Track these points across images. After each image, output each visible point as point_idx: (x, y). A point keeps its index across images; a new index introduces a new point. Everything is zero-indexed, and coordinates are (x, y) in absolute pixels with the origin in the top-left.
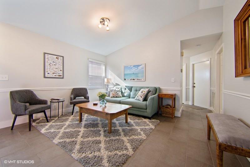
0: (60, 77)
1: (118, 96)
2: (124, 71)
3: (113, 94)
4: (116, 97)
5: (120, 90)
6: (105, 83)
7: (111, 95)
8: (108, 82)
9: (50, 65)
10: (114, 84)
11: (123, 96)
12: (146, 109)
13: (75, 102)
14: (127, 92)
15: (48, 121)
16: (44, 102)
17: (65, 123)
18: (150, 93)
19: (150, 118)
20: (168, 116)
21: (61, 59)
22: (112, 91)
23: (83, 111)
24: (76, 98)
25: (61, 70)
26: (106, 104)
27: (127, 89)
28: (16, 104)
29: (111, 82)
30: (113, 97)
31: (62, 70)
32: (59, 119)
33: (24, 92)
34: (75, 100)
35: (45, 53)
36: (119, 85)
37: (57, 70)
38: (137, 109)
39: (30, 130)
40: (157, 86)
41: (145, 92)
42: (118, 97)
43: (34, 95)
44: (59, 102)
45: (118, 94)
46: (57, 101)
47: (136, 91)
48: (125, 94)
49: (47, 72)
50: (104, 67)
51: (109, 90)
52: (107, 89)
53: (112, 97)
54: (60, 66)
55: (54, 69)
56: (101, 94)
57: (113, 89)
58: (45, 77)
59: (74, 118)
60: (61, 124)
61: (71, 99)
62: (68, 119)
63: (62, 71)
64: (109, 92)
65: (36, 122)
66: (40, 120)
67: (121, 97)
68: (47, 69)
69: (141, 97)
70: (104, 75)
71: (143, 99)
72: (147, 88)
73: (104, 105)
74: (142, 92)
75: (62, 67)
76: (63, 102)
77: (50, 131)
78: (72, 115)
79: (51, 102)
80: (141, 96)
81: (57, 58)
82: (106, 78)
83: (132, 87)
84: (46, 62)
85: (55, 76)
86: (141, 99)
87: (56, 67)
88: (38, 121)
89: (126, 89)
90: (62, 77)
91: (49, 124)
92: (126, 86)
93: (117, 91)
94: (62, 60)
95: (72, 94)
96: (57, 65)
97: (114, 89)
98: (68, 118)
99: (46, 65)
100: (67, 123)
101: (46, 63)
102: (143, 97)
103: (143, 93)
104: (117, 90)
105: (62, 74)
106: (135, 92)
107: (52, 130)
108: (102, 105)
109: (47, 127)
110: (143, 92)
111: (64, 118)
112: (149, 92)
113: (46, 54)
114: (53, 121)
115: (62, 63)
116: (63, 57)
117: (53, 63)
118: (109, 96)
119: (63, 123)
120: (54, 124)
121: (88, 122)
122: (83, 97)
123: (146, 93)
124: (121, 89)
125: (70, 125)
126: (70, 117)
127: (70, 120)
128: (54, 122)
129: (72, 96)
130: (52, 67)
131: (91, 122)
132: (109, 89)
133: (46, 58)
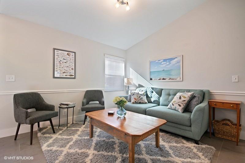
0: (71, 77)
1: (141, 102)
2: (150, 68)
3: (135, 99)
4: (140, 103)
5: (145, 94)
6: (125, 84)
7: (133, 100)
8: (129, 83)
9: (60, 63)
10: (136, 86)
11: (150, 102)
12: (190, 126)
13: (87, 108)
14: (154, 97)
15: (54, 132)
16: (51, 108)
17: (72, 137)
18: (195, 100)
19: (196, 142)
20: (227, 138)
21: (72, 56)
22: (134, 94)
23: (95, 123)
24: (90, 103)
25: (72, 69)
26: (125, 114)
27: (154, 92)
28: (18, 110)
29: (132, 83)
30: (136, 103)
31: (74, 68)
32: (68, 130)
33: (30, 94)
34: (87, 106)
35: (54, 49)
36: (142, 86)
37: (67, 69)
38: (174, 125)
39: (31, 144)
40: (204, 88)
41: (185, 97)
42: (143, 103)
43: (40, 99)
44: (68, 108)
45: (142, 98)
46: (66, 106)
47: (169, 95)
48: (152, 100)
49: (57, 71)
50: (124, 64)
51: (130, 94)
52: (127, 93)
53: (133, 103)
54: (71, 63)
55: (65, 67)
56: (118, 100)
57: (134, 91)
58: (54, 77)
59: (85, 129)
60: (68, 139)
61: (83, 105)
62: (78, 130)
63: (74, 70)
64: (130, 96)
65: (42, 132)
66: (47, 129)
67: (146, 103)
68: (57, 68)
69: (180, 106)
70: (123, 74)
71: (183, 108)
72: (189, 91)
73: (122, 116)
74: (180, 98)
75: (74, 65)
76: (73, 107)
77: (51, 148)
78: (84, 124)
79: (60, 108)
80: (179, 103)
81: (68, 54)
82: (126, 78)
83: (162, 89)
84: (55, 59)
85: (66, 75)
86: (180, 109)
87: (67, 65)
88: (44, 130)
89: (152, 92)
90: (74, 77)
91: (55, 136)
92: (153, 88)
93: (141, 95)
94: (74, 57)
95: (85, 97)
96: (68, 62)
97: (137, 91)
98: (78, 128)
99: (55, 62)
100: (75, 137)
101: (56, 61)
102: (182, 106)
103: (183, 99)
104: (140, 93)
105: (74, 74)
106: (167, 96)
107: (54, 148)
108: (120, 116)
109: (51, 141)
110: (182, 97)
111: (74, 129)
112: (193, 97)
113: (56, 50)
114: (61, 132)
115: (74, 60)
116: (75, 53)
117: (63, 60)
118: (130, 101)
119: (71, 137)
120: (60, 137)
121: (101, 139)
122: (98, 102)
123: (187, 99)
124: (146, 92)
125: (77, 142)
126: (80, 128)
127: (79, 133)
128: (60, 134)
129: (85, 101)
130: (62, 65)
131: (104, 139)
132: (129, 91)
133: (56, 54)
